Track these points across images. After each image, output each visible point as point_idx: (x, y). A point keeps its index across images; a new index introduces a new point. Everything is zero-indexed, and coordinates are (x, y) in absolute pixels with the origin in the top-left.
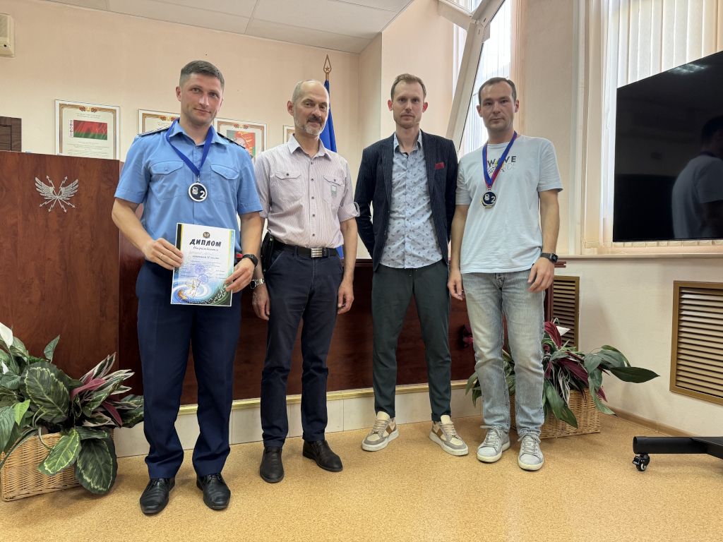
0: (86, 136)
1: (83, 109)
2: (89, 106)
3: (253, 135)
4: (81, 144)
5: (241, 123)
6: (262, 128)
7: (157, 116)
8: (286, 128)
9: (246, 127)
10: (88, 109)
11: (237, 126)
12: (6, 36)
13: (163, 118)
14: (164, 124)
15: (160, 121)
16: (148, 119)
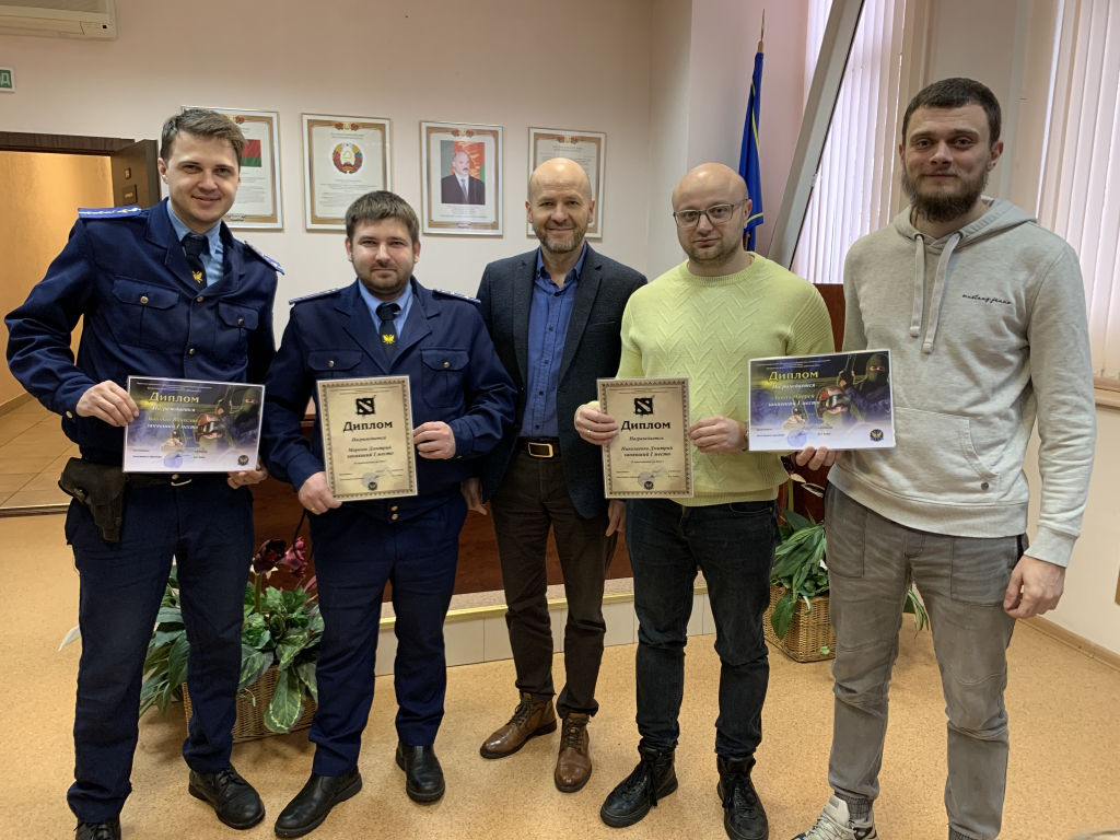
3: (480, 146)
5: (462, 129)
6: (495, 133)
7: (328, 123)
8: (533, 131)
9: (470, 133)
11: (456, 133)
12: (105, 12)
13: (339, 126)
14: (340, 136)
15: (334, 130)
16: (316, 129)
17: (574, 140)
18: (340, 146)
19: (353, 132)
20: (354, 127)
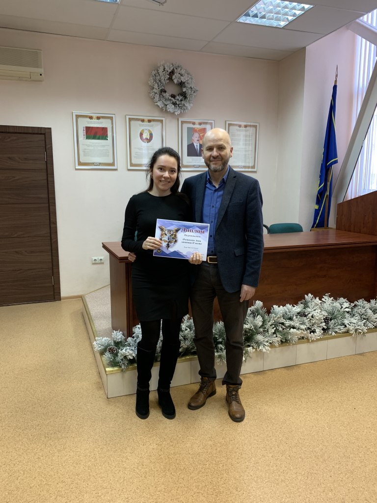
0: (94, 138)
1: (91, 118)
2: (95, 116)
3: (204, 130)
4: (91, 144)
5: (197, 122)
6: (211, 124)
7: (138, 120)
8: (227, 123)
9: (200, 124)
10: (95, 118)
11: (194, 123)
12: (41, 68)
13: (143, 121)
14: (143, 125)
15: (140, 122)
16: (132, 122)
17: (246, 126)
18: (143, 130)
19: (149, 124)
20: (149, 121)
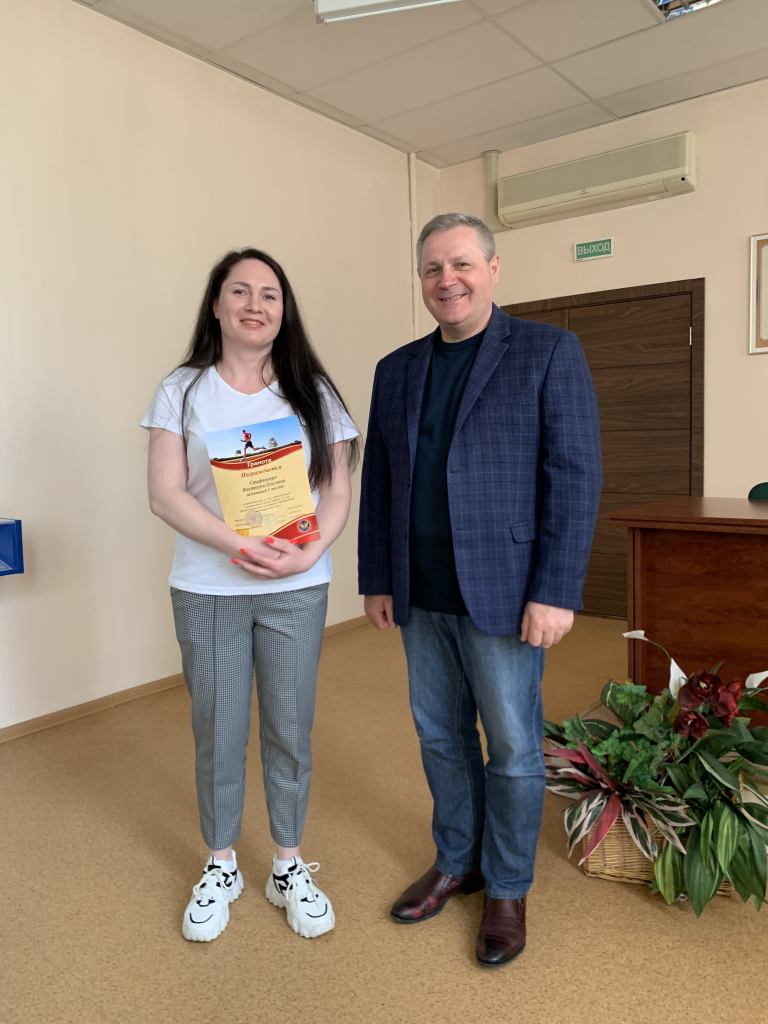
12: (684, 165)
